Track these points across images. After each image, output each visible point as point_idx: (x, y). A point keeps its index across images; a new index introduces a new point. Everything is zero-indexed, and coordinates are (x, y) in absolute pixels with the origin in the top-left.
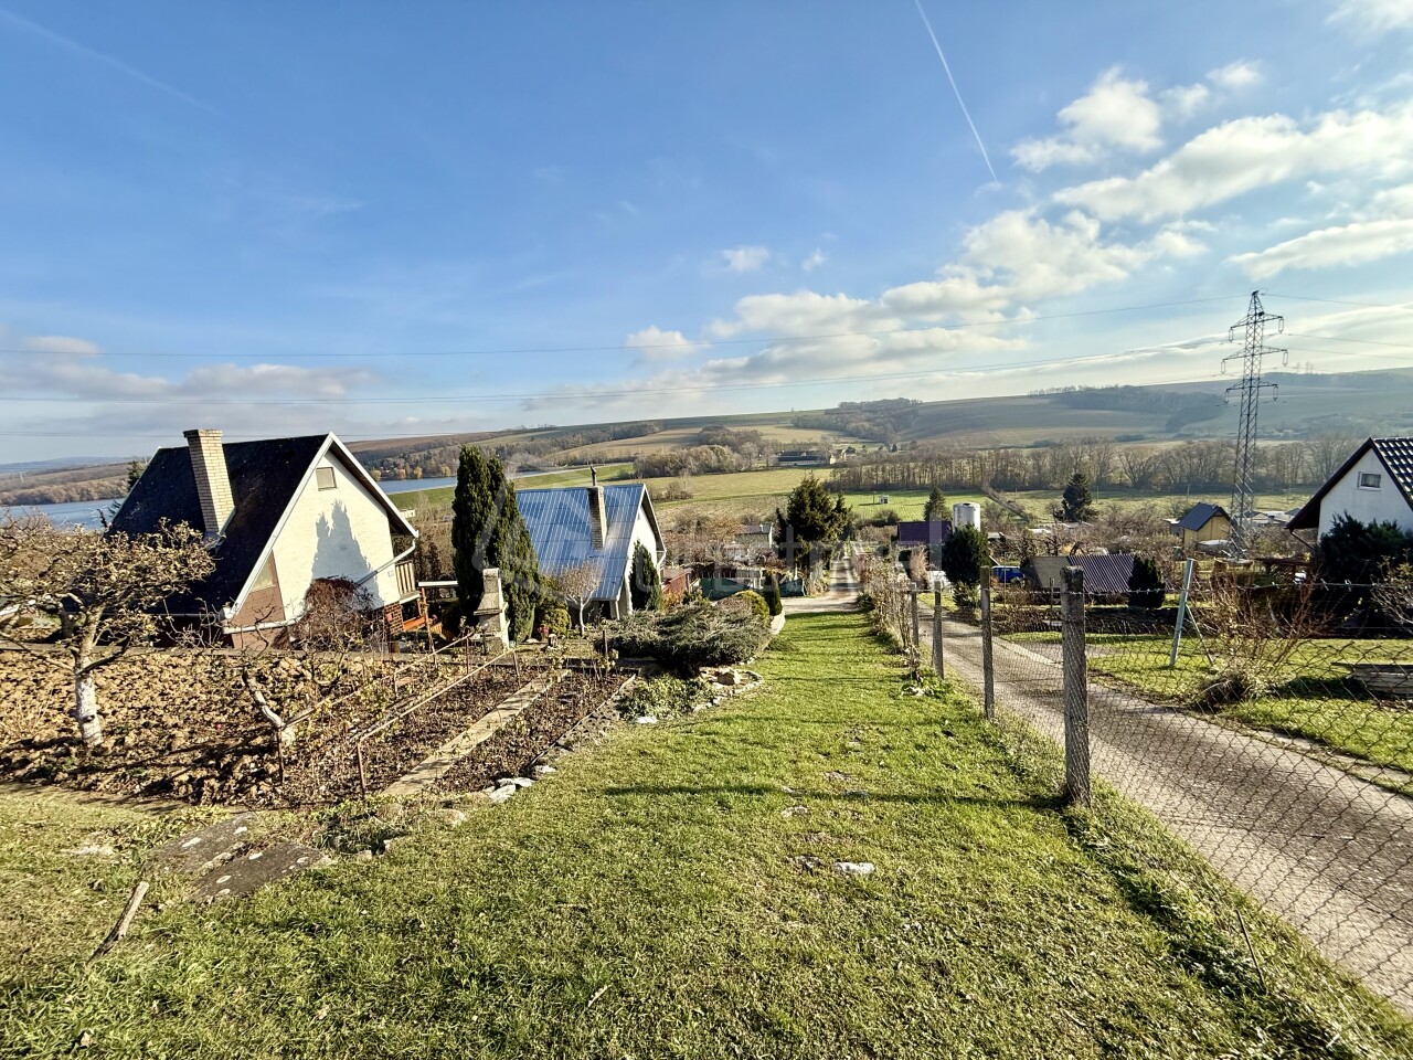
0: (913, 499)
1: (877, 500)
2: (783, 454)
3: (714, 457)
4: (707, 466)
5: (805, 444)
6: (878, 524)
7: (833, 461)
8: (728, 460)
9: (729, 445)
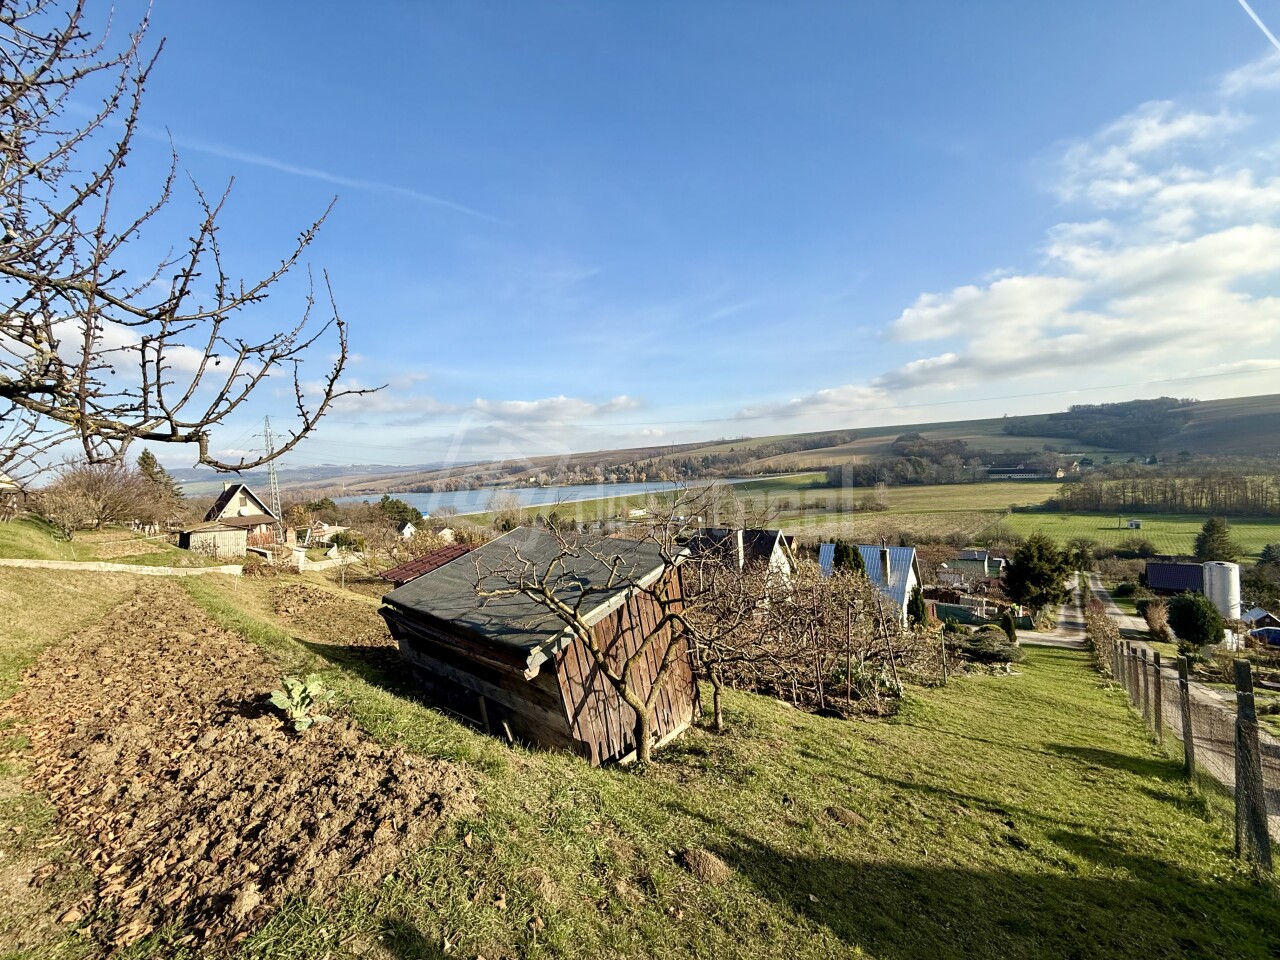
0: (1180, 525)
1: (1125, 523)
2: (993, 466)
3: (911, 469)
4: (902, 477)
5: (1023, 454)
6: (1124, 554)
7: (1060, 474)
8: (927, 471)
9: (927, 456)
